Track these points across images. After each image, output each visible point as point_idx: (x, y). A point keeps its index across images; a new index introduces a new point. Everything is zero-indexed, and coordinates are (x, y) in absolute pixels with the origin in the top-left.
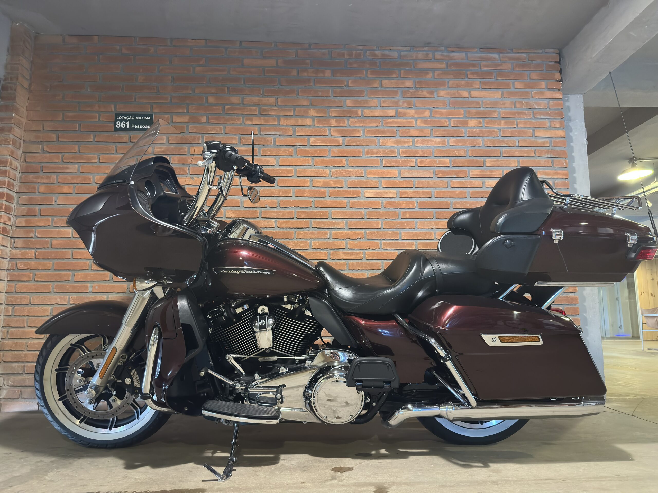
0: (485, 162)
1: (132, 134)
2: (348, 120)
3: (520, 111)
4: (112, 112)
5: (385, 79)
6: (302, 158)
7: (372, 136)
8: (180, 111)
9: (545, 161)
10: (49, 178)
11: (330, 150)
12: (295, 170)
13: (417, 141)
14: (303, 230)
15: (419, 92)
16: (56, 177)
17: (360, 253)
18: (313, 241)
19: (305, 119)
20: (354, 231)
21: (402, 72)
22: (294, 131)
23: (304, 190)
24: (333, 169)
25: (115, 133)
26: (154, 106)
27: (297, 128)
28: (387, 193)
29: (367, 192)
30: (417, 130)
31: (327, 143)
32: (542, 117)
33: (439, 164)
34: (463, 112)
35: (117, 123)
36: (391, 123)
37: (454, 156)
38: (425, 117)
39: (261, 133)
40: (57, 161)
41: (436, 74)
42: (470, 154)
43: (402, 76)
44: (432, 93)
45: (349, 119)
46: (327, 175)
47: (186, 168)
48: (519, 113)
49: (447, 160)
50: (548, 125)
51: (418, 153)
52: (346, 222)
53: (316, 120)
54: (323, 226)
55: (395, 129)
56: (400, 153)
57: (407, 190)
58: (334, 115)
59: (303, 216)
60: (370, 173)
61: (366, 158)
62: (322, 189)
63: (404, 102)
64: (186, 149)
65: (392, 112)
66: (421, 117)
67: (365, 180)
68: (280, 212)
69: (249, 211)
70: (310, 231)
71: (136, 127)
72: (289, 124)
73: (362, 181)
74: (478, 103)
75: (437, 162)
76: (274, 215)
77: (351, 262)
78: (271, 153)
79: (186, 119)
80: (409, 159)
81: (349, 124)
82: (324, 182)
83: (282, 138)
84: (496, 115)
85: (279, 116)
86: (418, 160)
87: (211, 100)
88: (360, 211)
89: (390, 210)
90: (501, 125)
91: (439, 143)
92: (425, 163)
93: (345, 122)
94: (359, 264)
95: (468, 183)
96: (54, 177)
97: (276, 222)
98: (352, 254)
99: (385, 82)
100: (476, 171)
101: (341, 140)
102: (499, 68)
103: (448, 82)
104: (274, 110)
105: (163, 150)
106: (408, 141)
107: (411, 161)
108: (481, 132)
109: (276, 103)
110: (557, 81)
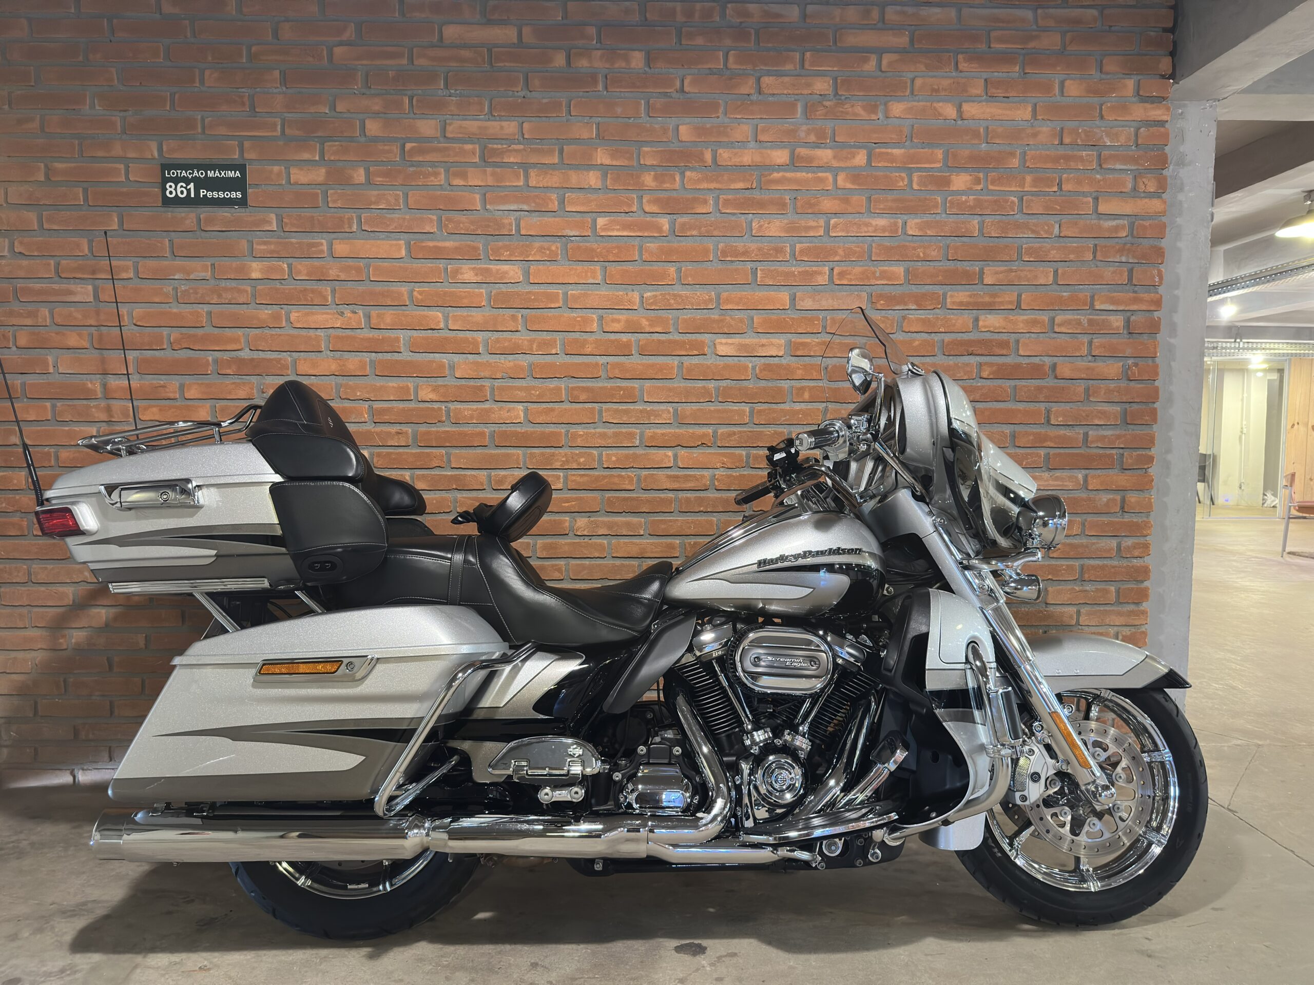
0: (982, 273)
1: (205, 212)
2: (683, 174)
3: (1070, 153)
4: (154, 159)
5: (769, 73)
6: (579, 267)
7: (734, 214)
8: (306, 156)
9: (1114, 272)
10: (33, 314)
11: (641, 247)
12: (565, 294)
13: (835, 226)
14: (584, 428)
15: (846, 107)
16: (49, 312)
17: (703, 476)
18: (605, 452)
19: (585, 173)
20: (691, 431)
21: (808, 54)
22: (562, 202)
23: (585, 340)
24: (649, 291)
25: (163, 209)
26: (247, 144)
27: (567, 195)
28: (763, 345)
29: (721, 343)
30: (835, 199)
31: (634, 231)
32: (1118, 167)
33: (881, 278)
34: (940, 156)
35: (168, 186)
36: (777, 181)
37: (915, 259)
38: (855, 167)
39: (488, 207)
40: (47, 276)
41: (885, 62)
42: (950, 255)
43: (807, 66)
44: (873, 109)
45: (684, 172)
46: (635, 305)
47: (327, 289)
48: (1067, 158)
49: (899, 270)
50: (1130, 185)
51: (836, 253)
52: (676, 411)
53: (609, 175)
54: (625, 419)
55: (787, 197)
56: (797, 253)
57: (807, 339)
58: (648, 163)
59: (583, 397)
60: (728, 301)
61: (720, 266)
62: (624, 338)
63: (808, 132)
64: (322, 244)
65: (780, 156)
66: (846, 168)
67: (716, 317)
68: (534, 388)
69: (468, 387)
70: (598, 430)
71: (210, 194)
72: (550, 185)
73: (710, 318)
74: (976, 134)
75: (878, 274)
76: (521, 395)
77: (684, 495)
78: (510, 255)
79: (319, 175)
80: (814, 269)
81: (684, 184)
82: (627, 321)
83: (535, 219)
84: (1015, 162)
85: (526, 167)
86: (836, 271)
87: (373, 127)
88: (704, 387)
89: (770, 384)
90: (1024, 188)
91: (884, 229)
92: (848, 276)
93: (675, 180)
94: (700, 500)
95: (940, 323)
96: (45, 311)
97: (526, 411)
98: (687, 478)
99: (767, 80)
100: (960, 295)
101: (664, 223)
102: (1031, 45)
103: (913, 80)
104: (516, 151)
105: (272, 247)
106: (814, 224)
107: (820, 273)
108: (979, 204)
109: (520, 134)
110: (1163, 77)
